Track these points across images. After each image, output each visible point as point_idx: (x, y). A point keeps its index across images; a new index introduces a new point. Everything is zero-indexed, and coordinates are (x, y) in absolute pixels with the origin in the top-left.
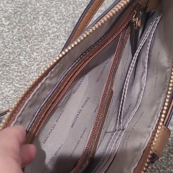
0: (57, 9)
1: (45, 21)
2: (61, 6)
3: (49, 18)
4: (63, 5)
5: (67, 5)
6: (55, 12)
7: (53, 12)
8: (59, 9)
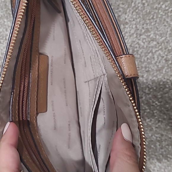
0: (4, 27)
1: (4, 43)
2: (5, 22)
3: (4, 38)
4: (6, 20)
5: (9, 17)
6: (4, 30)
7: (4, 32)
8: (5, 25)
